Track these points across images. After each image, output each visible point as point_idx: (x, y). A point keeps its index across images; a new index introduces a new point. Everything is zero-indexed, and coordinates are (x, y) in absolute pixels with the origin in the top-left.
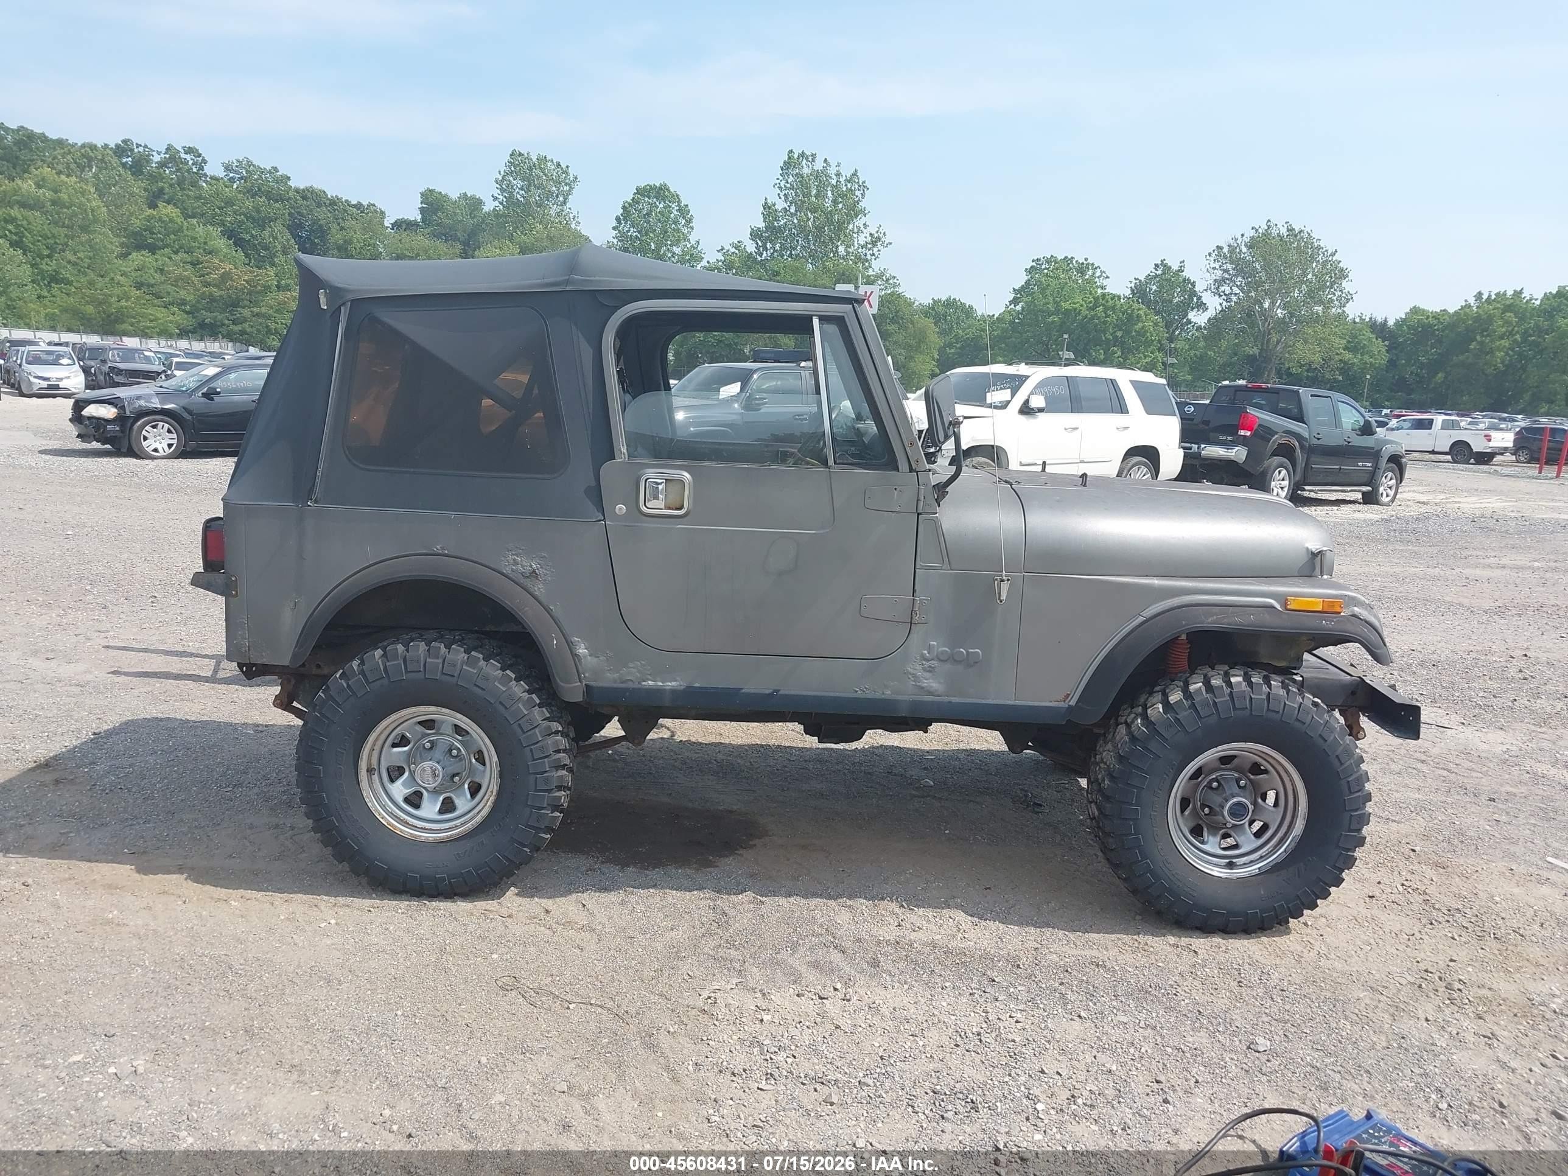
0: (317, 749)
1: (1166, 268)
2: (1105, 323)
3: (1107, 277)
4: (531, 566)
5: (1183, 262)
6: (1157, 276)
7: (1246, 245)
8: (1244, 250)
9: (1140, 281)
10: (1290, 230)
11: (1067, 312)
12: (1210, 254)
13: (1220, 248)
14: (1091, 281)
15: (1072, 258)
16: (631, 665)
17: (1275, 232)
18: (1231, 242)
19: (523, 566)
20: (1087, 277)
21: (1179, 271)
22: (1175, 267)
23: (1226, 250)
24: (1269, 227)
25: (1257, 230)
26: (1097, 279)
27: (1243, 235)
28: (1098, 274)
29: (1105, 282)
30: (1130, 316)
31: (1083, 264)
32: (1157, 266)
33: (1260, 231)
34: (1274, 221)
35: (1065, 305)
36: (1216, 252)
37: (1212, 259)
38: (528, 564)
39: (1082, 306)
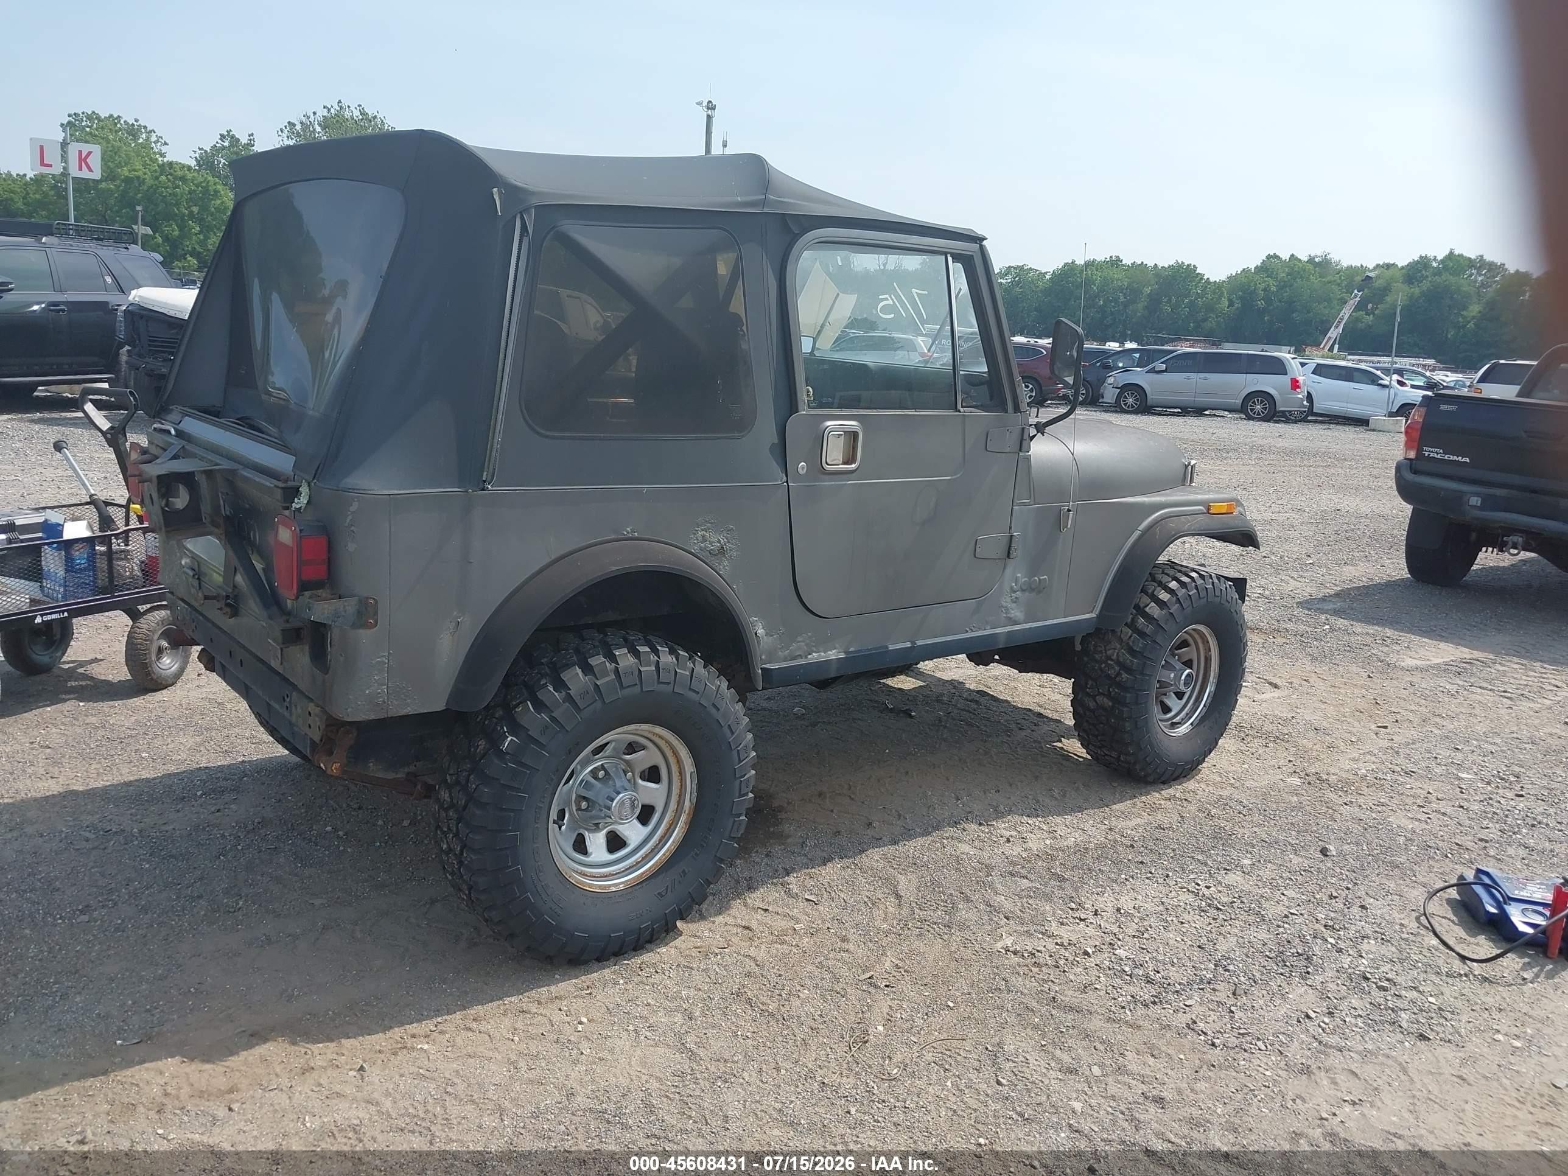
0: (513, 810)
1: (235, 141)
2: (175, 195)
3: (166, 144)
4: (719, 542)
5: (252, 135)
6: (224, 148)
7: (320, 125)
8: (318, 129)
9: (206, 151)
10: (363, 113)
11: (128, 180)
12: (282, 130)
13: (291, 124)
14: (147, 145)
15: (119, 117)
16: (799, 639)
17: (347, 115)
18: (304, 119)
19: (711, 543)
20: (141, 141)
21: (248, 144)
22: (244, 140)
23: (298, 127)
24: (341, 108)
25: (329, 110)
26: (153, 145)
27: (315, 113)
28: (153, 139)
29: (164, 149)
30: (206, 191)
31: (133, 125)
32: (222, 137)
33: (333, 111)
34: (345, 103)
35: (125, 172)
36: (288, 128)
37: (285, 135)
38: (715, 539)
39: (145, 174)
